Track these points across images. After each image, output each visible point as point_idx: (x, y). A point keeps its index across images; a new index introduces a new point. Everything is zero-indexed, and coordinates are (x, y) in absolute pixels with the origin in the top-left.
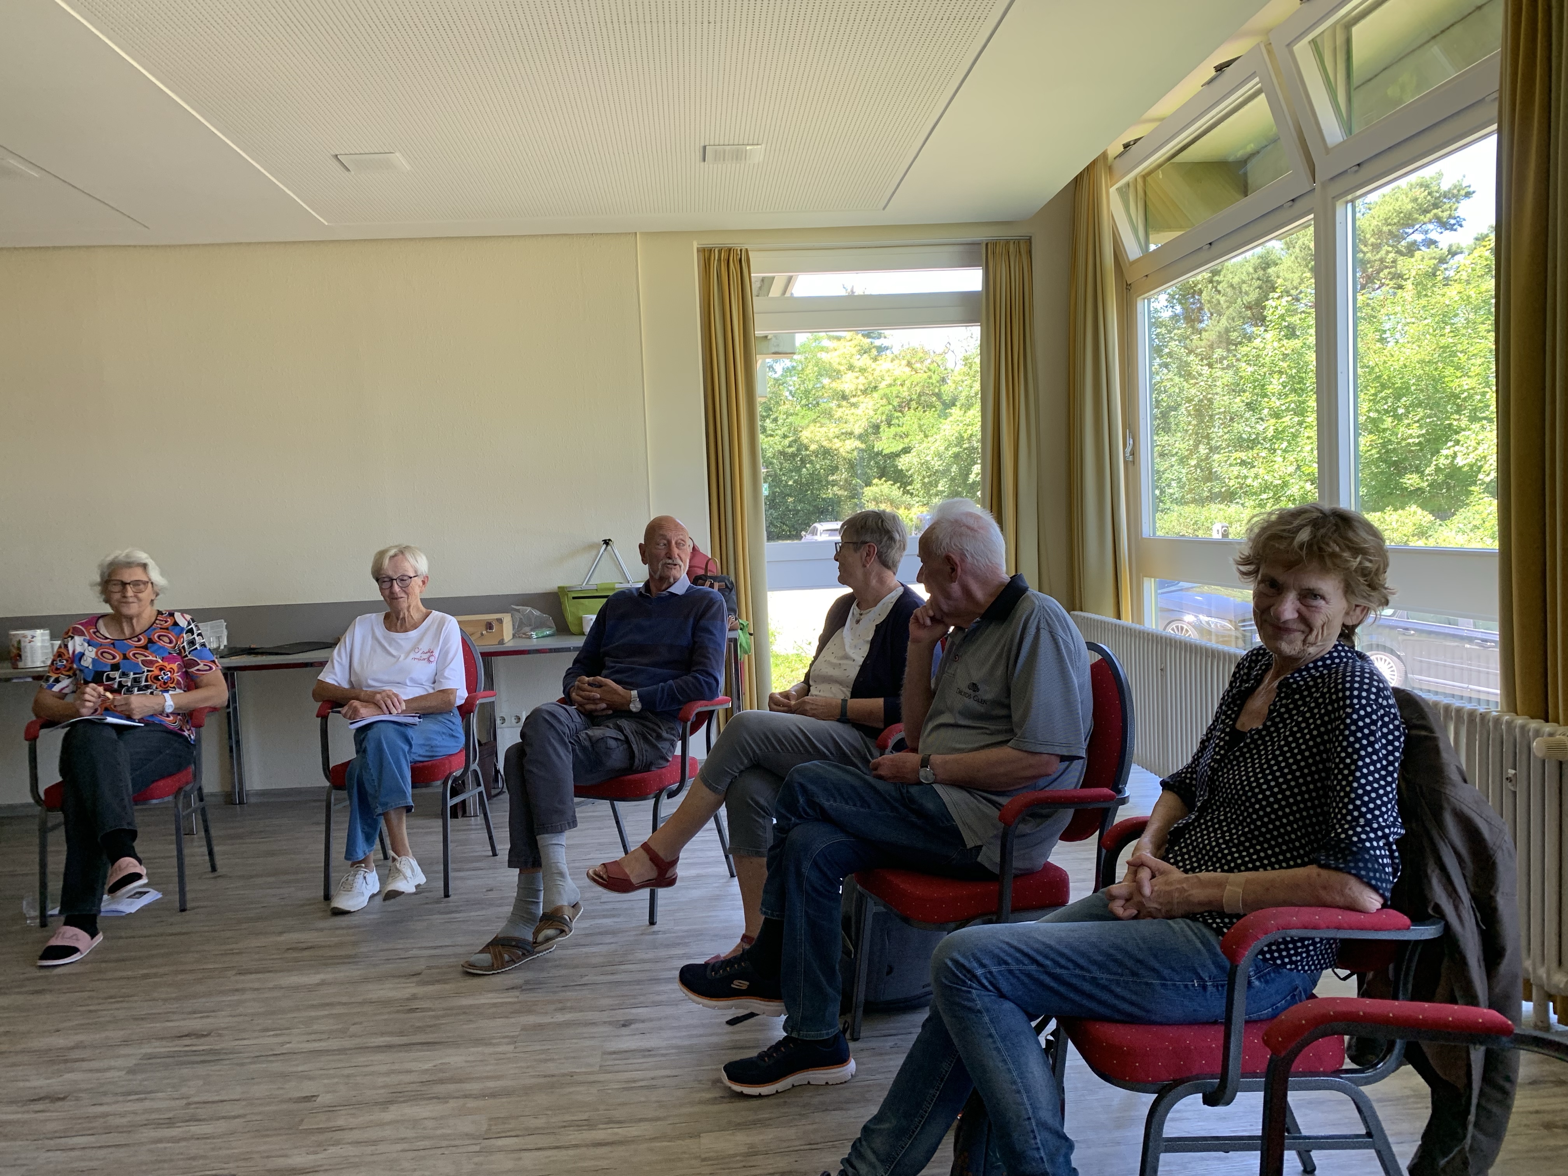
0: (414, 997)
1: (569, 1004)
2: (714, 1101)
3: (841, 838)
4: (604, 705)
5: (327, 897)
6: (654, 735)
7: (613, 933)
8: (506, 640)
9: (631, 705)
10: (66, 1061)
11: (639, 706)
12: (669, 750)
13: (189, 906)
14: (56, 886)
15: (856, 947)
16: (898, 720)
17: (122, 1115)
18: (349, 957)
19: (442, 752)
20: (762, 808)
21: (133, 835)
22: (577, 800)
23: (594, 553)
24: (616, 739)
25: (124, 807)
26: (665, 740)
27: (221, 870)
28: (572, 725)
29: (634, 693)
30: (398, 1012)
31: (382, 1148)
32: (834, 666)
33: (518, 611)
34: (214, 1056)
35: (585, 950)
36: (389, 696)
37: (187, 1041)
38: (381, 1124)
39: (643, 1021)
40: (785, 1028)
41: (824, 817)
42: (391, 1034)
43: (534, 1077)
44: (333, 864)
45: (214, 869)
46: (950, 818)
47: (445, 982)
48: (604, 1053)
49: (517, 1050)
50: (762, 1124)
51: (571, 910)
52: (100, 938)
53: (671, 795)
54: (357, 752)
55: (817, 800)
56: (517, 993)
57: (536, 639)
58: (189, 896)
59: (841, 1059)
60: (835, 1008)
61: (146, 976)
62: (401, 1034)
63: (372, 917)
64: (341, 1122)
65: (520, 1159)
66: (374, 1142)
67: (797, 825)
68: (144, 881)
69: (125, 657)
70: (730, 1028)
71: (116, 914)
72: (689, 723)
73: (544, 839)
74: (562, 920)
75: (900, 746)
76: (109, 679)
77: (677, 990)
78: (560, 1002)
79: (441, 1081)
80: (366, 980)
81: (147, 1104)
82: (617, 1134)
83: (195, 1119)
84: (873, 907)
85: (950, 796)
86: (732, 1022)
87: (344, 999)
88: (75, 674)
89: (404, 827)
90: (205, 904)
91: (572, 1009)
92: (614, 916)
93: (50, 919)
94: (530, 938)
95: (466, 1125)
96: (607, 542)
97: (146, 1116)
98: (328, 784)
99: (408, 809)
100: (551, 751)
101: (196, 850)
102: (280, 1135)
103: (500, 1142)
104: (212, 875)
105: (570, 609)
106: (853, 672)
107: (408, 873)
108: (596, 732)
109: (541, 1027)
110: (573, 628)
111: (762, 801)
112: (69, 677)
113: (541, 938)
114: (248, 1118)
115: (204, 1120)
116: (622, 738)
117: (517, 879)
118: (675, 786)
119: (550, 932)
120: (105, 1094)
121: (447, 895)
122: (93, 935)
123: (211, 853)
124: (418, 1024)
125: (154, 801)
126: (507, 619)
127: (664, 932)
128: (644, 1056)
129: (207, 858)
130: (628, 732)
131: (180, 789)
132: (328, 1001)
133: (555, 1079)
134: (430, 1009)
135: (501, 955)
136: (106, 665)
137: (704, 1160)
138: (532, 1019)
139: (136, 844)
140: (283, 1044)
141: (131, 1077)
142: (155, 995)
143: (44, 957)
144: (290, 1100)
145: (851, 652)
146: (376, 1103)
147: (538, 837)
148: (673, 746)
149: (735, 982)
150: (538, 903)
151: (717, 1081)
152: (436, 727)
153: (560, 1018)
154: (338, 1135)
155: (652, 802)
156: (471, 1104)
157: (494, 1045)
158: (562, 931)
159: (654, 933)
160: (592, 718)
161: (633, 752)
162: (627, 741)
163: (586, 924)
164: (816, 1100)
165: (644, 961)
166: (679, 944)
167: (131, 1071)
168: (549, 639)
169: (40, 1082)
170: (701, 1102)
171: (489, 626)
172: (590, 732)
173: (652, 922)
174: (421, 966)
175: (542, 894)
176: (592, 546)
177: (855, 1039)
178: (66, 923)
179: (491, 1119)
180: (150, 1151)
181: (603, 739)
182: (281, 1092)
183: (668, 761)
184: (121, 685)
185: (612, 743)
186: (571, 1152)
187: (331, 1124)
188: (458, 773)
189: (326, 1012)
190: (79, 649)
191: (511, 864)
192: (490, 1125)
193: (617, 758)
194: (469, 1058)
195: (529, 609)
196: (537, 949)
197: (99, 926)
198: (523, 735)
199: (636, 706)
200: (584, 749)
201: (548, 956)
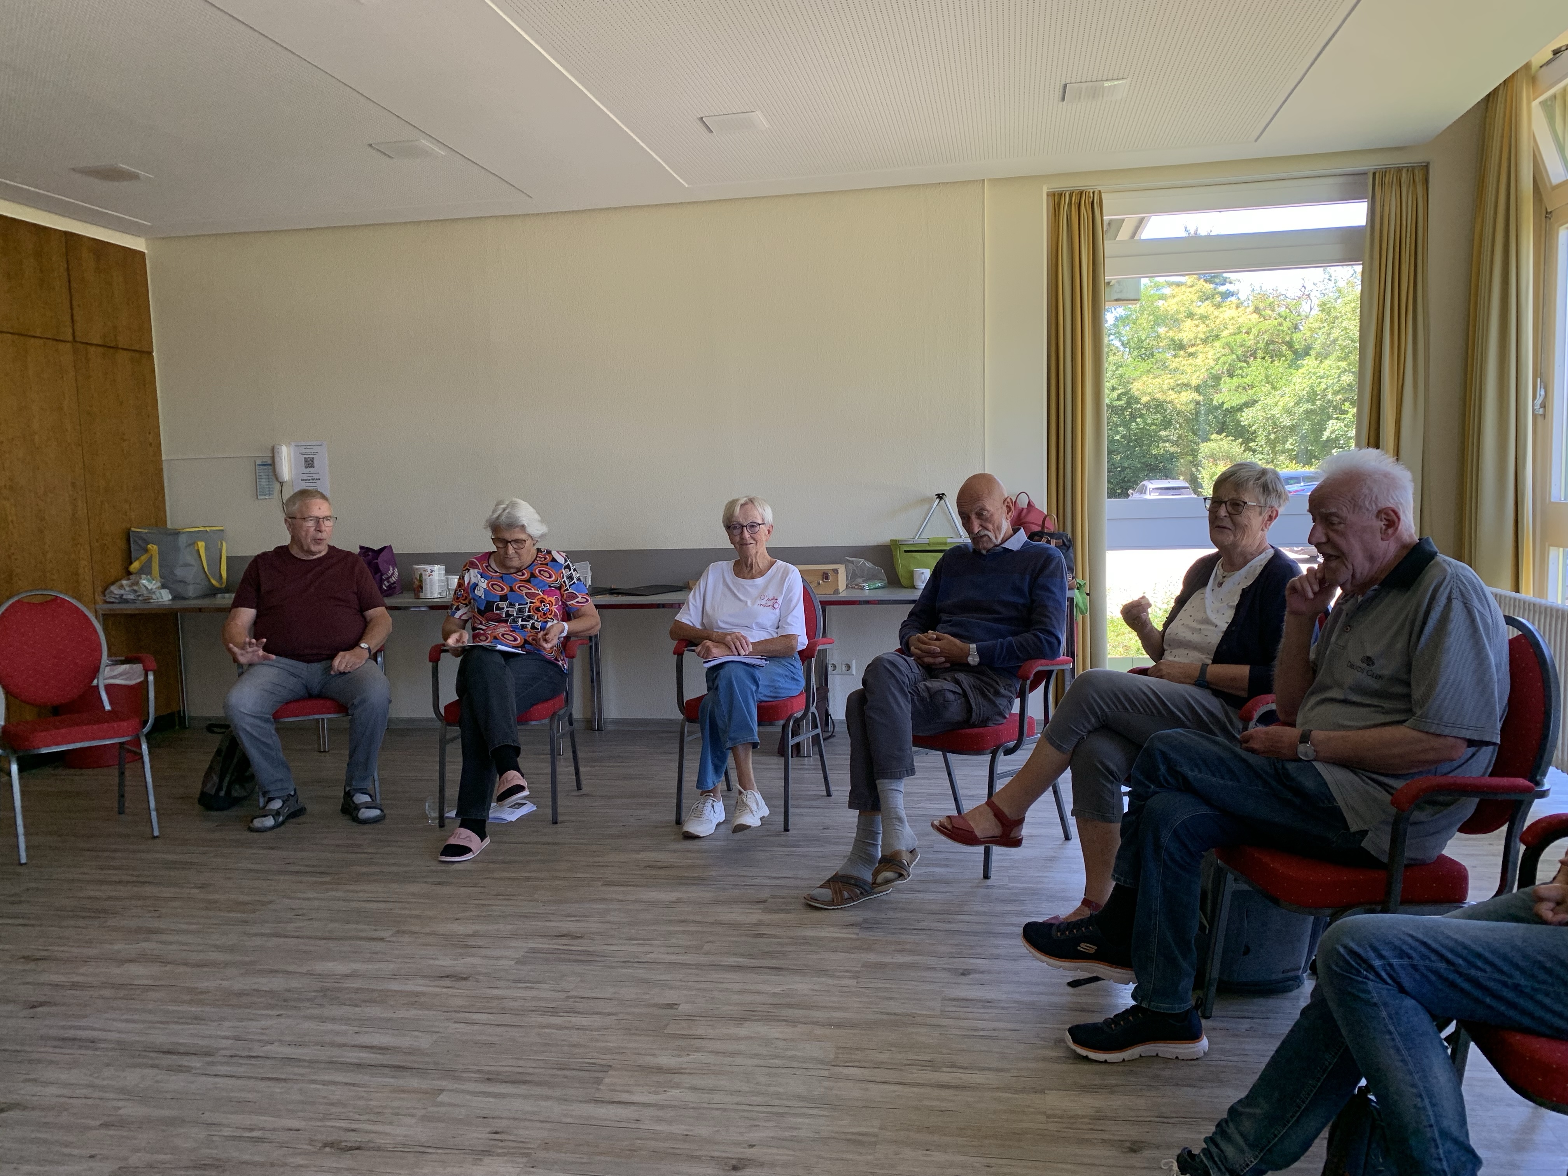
0: (760, 923)
1: (907, 947)
2: (1057, 1060)
3: (1204, 810)
4: (943, 659)
5: (679, 822)
6: (992, 690)
7: (947, 882)
8: (841, 590)
9: (970, 658)
10: (467, 946)
11: (977, 660)
12: (1007, 706)
13: (560, 819)
14: (453, 792)
15: (1211, 924)
16: (1269, 691)
17: (515, 999)
18: (699, 878)
19: (784, 694)
20: (1111, 773)
21: (517, 751)
22: (914, 749)
23: (927, 507)
24: (954, 693)
25: (510, 727)
26: (1003, 696)
27: (585, 789)
28: (911, 676)
29: (973, 646)
30: (746, 935)
31: (739, 1060)
32: (1194, 630)
33: (852, 562)
34: (588, 958)
35: (921, 896)
36: (737, 638)
37: (564, 941)
38: (738, 1039)
39: (982, 972)
40: (1134, 997)
41: (1186, 787)
42: (742, 955)
43: (877, 1013)
44: (684, 791)
45: (579, 788)
46: (1331, 798)
47: (788, 911)
48: (944, 999)
49: (859, 985)
50: (1111, 1089)
51: (909, 855)
52: (487, 841)
53: (1009, 752)
54: (709, 689)
55: (1178, 769)
56: (856, 930)
57: (868, 590)
58: (560, 810)
59: (1194, 1036)
60: (1187, 983)
61: (527, 879)
62: (751, 956)
63: (719, 843)
64: (700, 1031)
65: (867, 1090)
66: (732, 1054)
67: (1155, 793)
68: (526, 793)
69: (512, 590)
70: (1071, 990)
71: (499, 821)
72: (1028, 682)
73: (883, 785)
74: (901, 865)
75: (1268, 718)
76: (498, 608)
77: (1021, 947)
78: (899, 943)
79: (790, 1006)
80: (717, 902)
81: (534, 993)
82: (960, 1079)
83: (573, 1011)
84: (1232, 884)
85: (1332, 775)
86: (1074, 984)
87: (698, 918)
88: (470, 603)
89: (750, 761)
90: (573, 818)
91: (911, 952)
92: (947, 866)
93: (447, 821)
94: (869, 878)
95: (813, 1050)
96: (940, 497)
97: (534, 1003)
98: (681, 717)
99: (755, 745)
100: (891, 700)
101: (565, 769)
102: (648, 1035)
103: (847, 1071)
104: (577, 793)
105: (902, 562)
106: (1215, 638)
107: (754, 807)
108: (935, 684)
109: (883, 966)
110: (904, 581)
111: (1112, 766)
112: (467, 605)
113: (880, 879)
114: (620, 1016)
115: (581, 1013)
116: (960, 691)
117: (856, 820)
118: (1012, 744)
119: (889, 875)
120: (499, 979)
121: (786, 829)
122: (482, 837)
123: (577, 773)
124: (767, 950)
125: (534, 723)
126: (842, 569)
127: (999, 887)
128: (985, 1007)
129: (574, 777)
130: (965, 685)
131: (555, 713)
132: (683, 918)
133: (897, 1018)
134: (775, 937)
135: (841, 892)
136: (495, 596)
137: (1048, 1117)
138: (872, 957)
139: (518, 759)
140: (646, 953)
141: (519, 967)
142: (536, 896)
143: (444, 854)
144: (655, 1005)
145: (1213, 617)
146: (732, 1019)
147: (877, 782)
148: (1011, 703)
149: (1082, 945)
150: (877, 845)
151: (1061, 1041)
152: (780, 671)
153: (900, 959)
154: (698, 1043)
155: (988, 758)
156: (818, 1031)
157: (839, 977)
158: (901, 875)
159: (988, 887)
160: (930, 671)
161: (970, 705)
162: (965, 695)
163: (922, 870)
164: (1167, 1073)
165: (979, 914)
166: (1015, 901)
167: (518, 962)
168: (879, 591)
169: (446, 962)
170: (1045, 1059)
171: (825, 576)
172: (928, 684)
173: (986, 876)
174: (764, 894)
175: (880, 837)
176: (927, 500)
177: (1207, 1018)
178: (461, 826)
179: (838, 1048)
180: (539, 1034)
181: (941, 692)
182: (647, 997)
183: (1005, 718)
184: (508, 615)
185: (951, 697)
186: (915, 1090)
187: (691, 1032)
188: (798, 715)
189: (681, 929)
190: (473, 580)
191: (851, 806)
192: (836, 1053)
193: (954, 711)
194: (817, 987)
195: (862, 561)
196: (876, 890)
197: (487, 830)
198: (864, 682)
199: (974, 659)
200: (922, 700)
201: (885, 898)
